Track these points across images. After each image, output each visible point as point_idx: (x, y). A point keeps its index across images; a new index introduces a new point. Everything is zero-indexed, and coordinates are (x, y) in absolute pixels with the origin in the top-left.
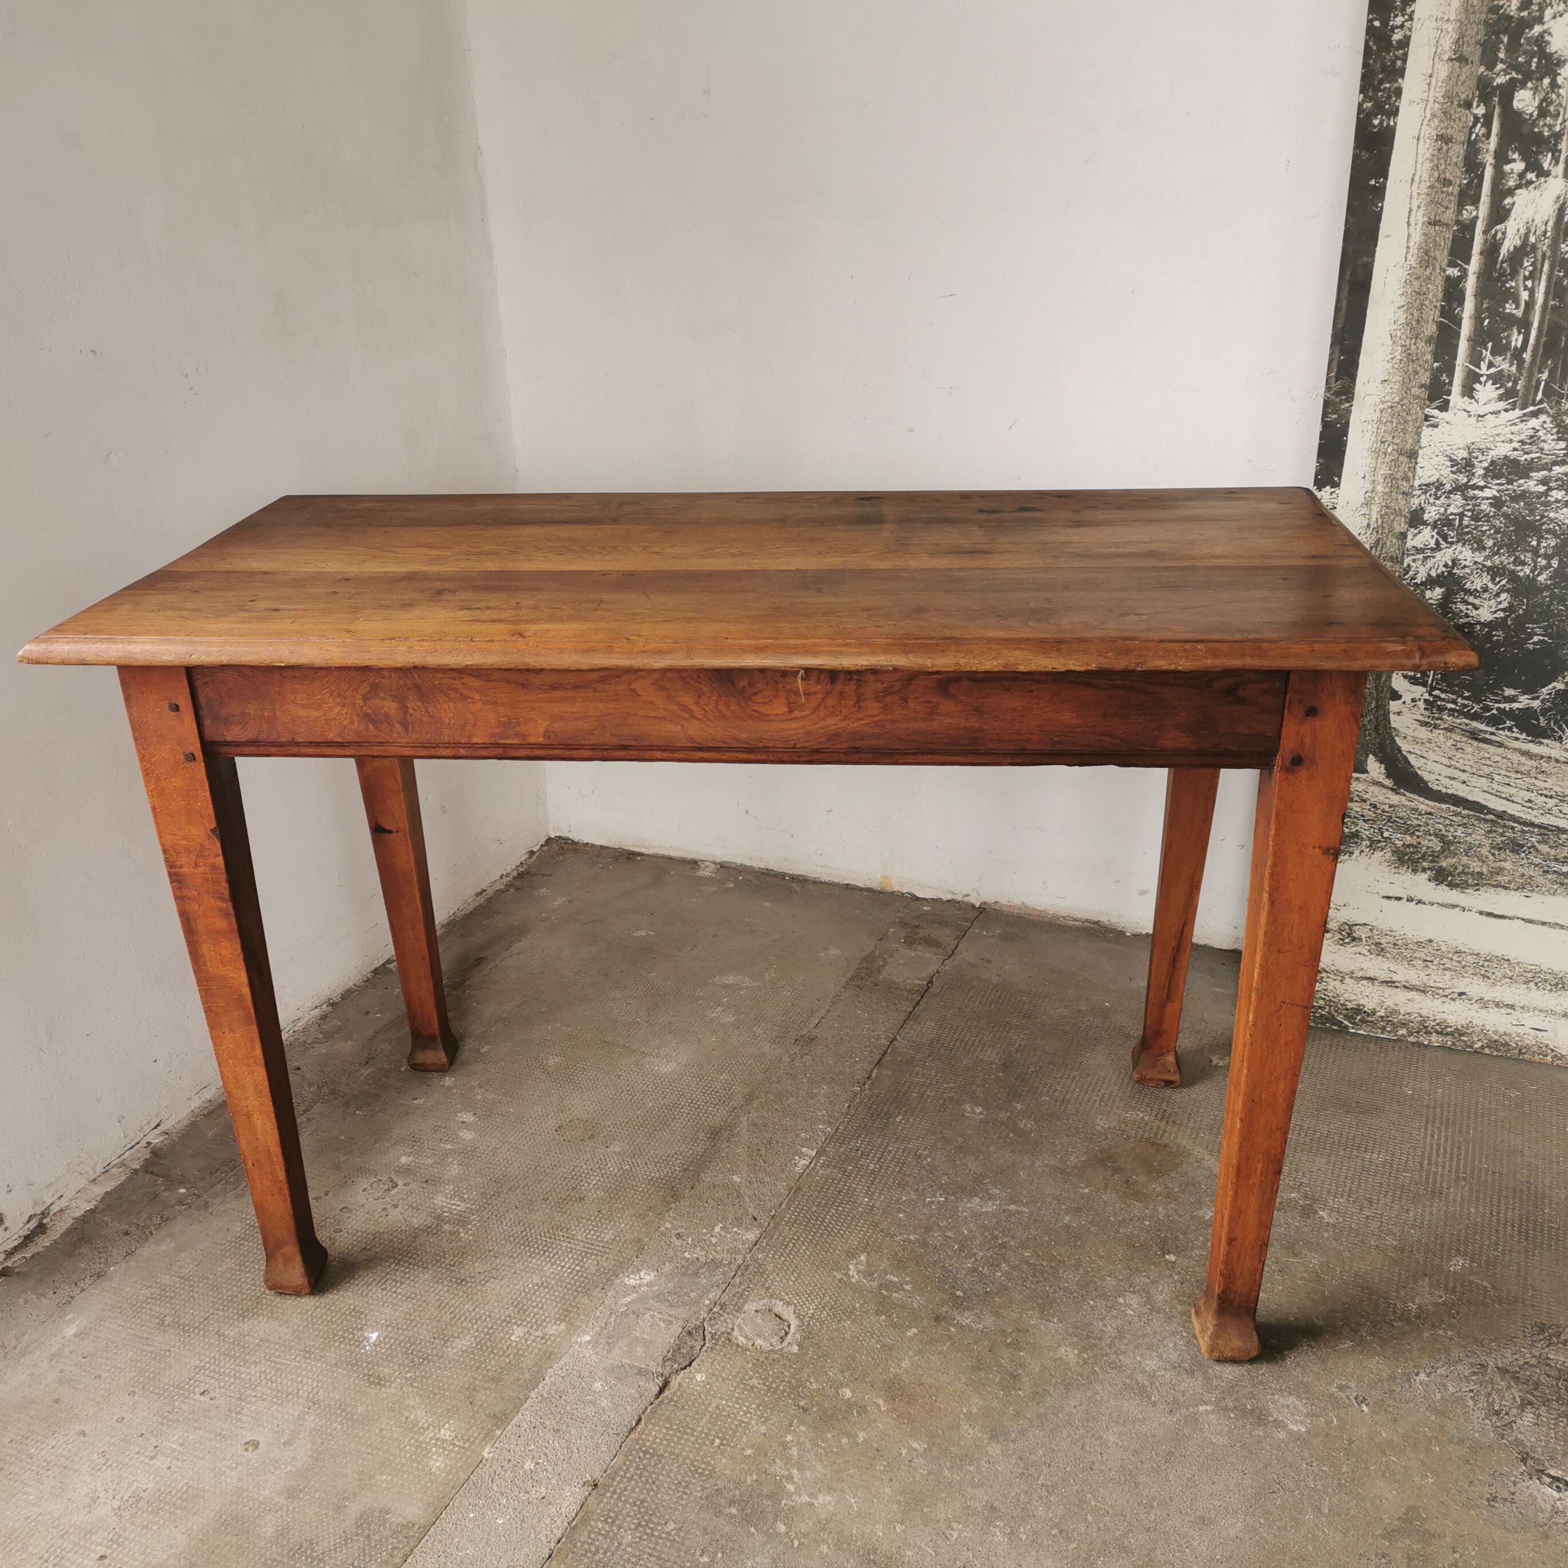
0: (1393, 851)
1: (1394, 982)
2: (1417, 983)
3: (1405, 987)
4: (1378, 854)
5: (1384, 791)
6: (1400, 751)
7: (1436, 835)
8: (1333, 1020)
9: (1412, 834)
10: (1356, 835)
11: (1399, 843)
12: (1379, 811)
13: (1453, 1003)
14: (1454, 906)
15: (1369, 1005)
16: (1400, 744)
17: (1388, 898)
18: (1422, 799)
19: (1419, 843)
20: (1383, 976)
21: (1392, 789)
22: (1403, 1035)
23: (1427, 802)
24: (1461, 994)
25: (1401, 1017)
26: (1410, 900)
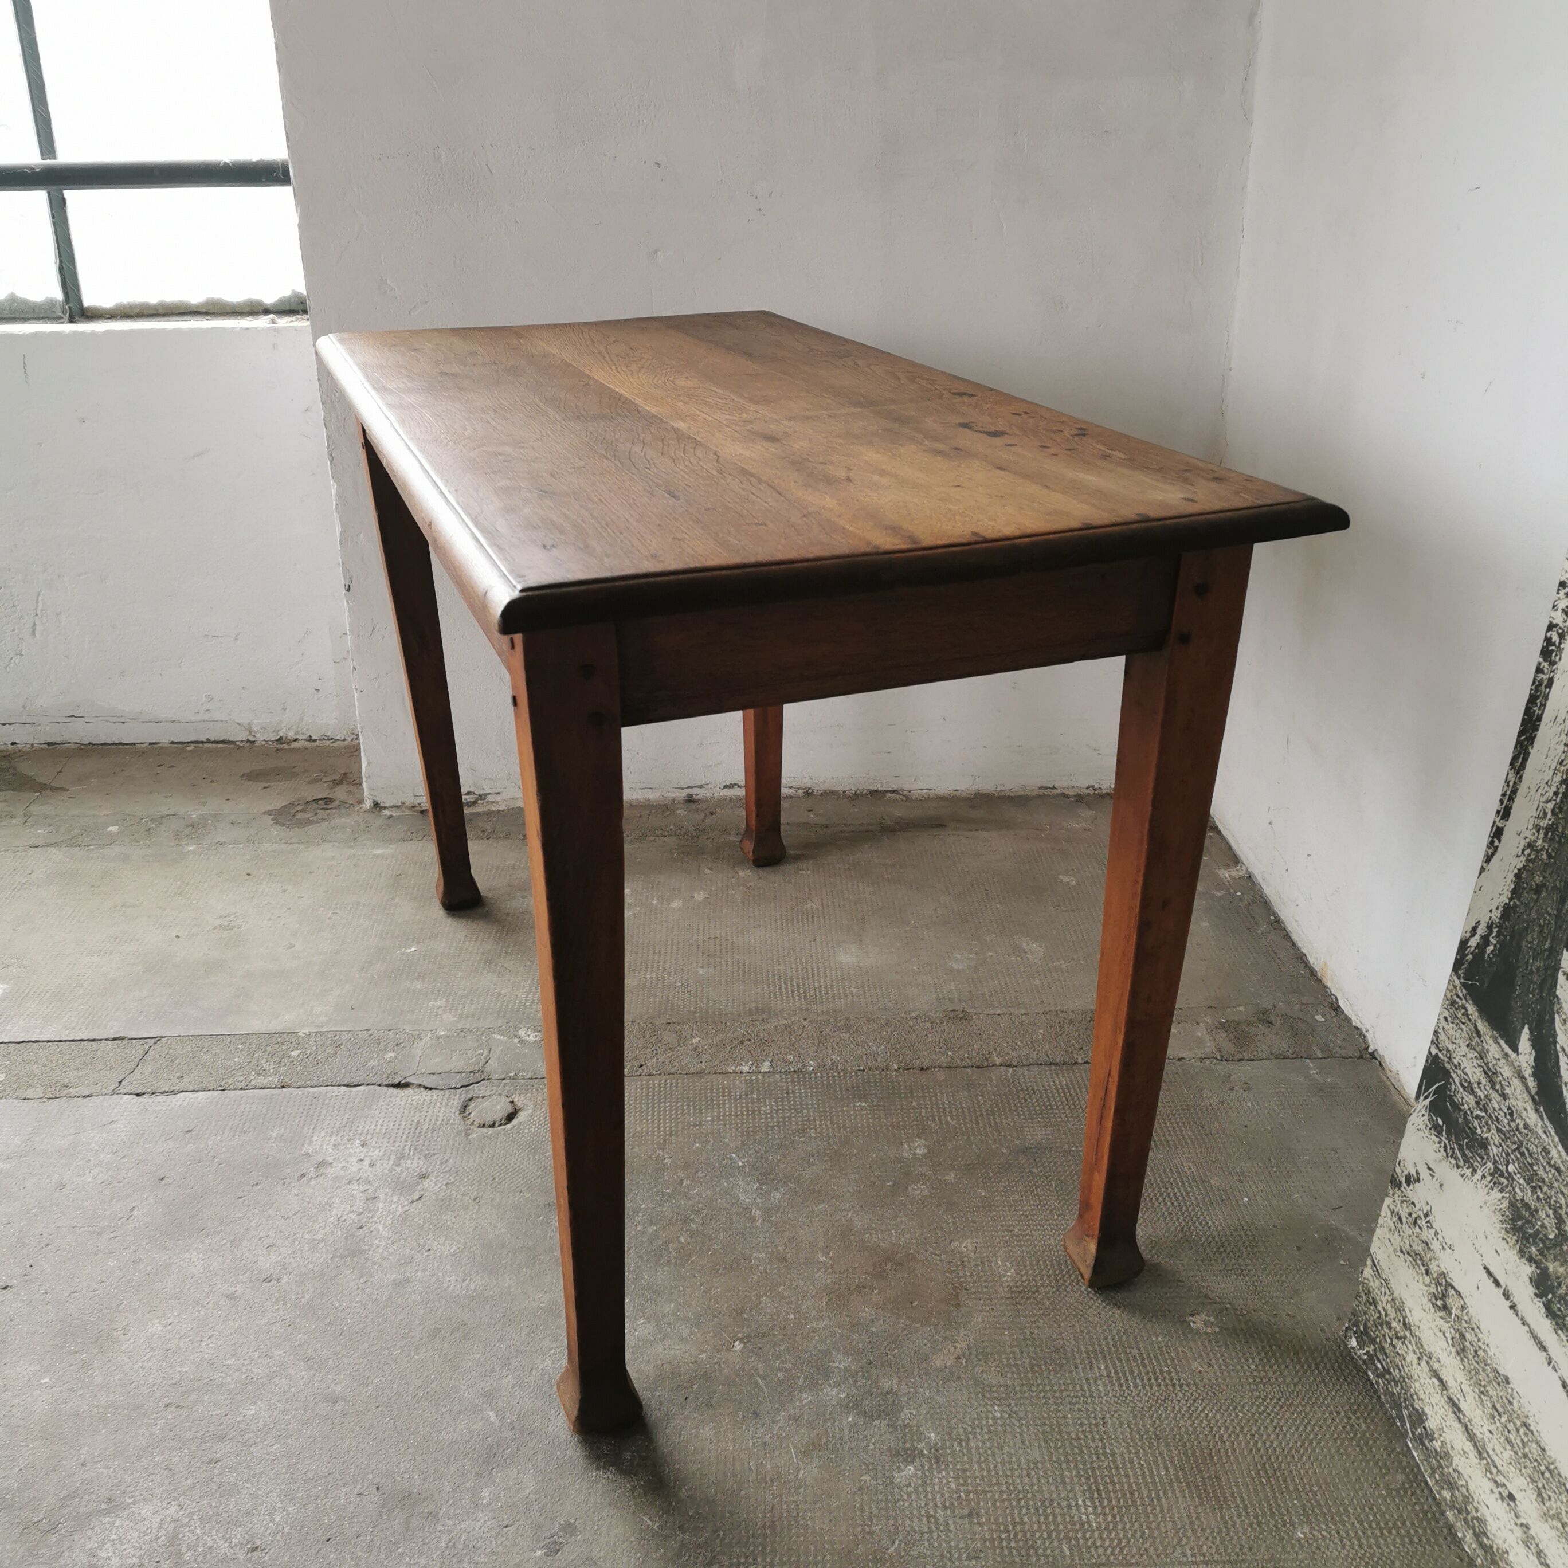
0: (1510, 1202)
1: (1459, 1410)
2: (1478, 1435)
3: (1466, 1426)
4: (1496, 1194)
5: (1525, 1095)
6: (1555, 1042)
7: (1555, 1212)
8: (1398, 1407)
9: (1534, 1188)
10: (1484, 1144)
11: (1520, 1194)
12: (1513, 1125)
13: (1500, 1501)
14: (1543, 1348)
15: (1432, 1423)
16: (1557, 1029)
17: (1489, 1273)
18: (1557, 1139)
19: (1537, 1211)
20: (1454, 1390)
21: (1533, 1100)
22: (1445, 1499)
23: (1560, 1147)
24: (1511, 1497)
25: (1451, 1470)
26: (1506, 1295)
